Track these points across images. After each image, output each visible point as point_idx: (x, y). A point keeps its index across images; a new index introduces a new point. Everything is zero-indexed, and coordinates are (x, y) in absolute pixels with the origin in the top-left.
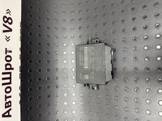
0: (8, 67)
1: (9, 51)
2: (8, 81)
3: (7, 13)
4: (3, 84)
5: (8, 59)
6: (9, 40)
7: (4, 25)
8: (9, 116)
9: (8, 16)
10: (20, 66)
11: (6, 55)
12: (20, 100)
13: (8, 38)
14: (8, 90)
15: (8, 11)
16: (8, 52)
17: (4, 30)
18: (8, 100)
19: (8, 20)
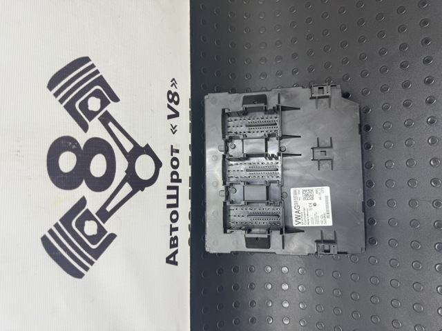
0: (175, 177)
2: (173, 201)
3: (172, 86)
4: (169, 206)
5: (175, 163)
6: (176, 131)
7: (169, 107)
8: (175, 263)
9: (173, 90)
10: (190, 175)
11: (172, 157)
12: (189, 236)
13: (174, 128)
14: (174, 217)
15: (174, 82)
16: (175, 152)
17: (169, 114)
18: (173, 236)
19: (173, 97)
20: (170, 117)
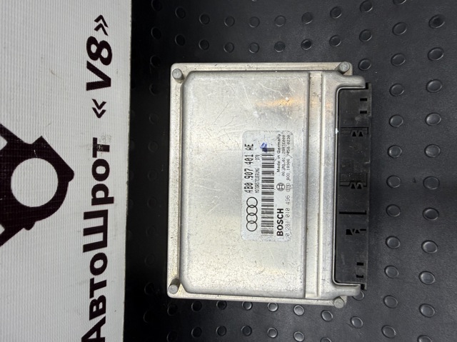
0: (100, 194)
1: (103, 146)
2: (98, 237)
3: (97, 29)
4: (87, 248)
5: (100, 170)
6: (104, 111)
7: (90, 67)
8: (100, 341)
9: (100, 37)
11: (95, 159)
13: (100, 107)
14: (98, 264)
15: (101, 22)
16: (101, 150)
17: (90, 81)
18: (96, 296)
19: (99, 51)
20: (91, 86)
